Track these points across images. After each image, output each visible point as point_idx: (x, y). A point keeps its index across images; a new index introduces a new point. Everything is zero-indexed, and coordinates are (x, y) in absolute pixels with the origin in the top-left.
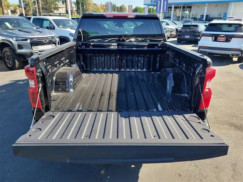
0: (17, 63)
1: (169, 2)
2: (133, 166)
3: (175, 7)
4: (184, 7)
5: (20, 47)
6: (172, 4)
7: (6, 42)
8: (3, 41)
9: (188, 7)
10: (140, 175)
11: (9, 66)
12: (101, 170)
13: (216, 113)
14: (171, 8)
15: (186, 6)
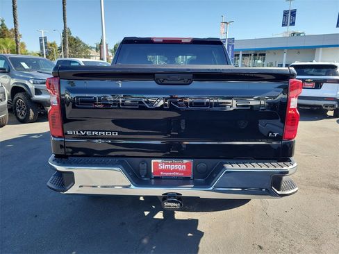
0: (32, 113)
1: (235, 48)
2: (190, 235)
3: (243, 55)
4: (255, 55)
5: (38, 92)
6: (239, 51)
7: (20, 86)
8: (15, 85)
9: (261, 55)
10: (200, 246)
11: (21, 117)
12: (143, 238)
13: (309, 173)
14: (238, 55)
15: (258, 53)
